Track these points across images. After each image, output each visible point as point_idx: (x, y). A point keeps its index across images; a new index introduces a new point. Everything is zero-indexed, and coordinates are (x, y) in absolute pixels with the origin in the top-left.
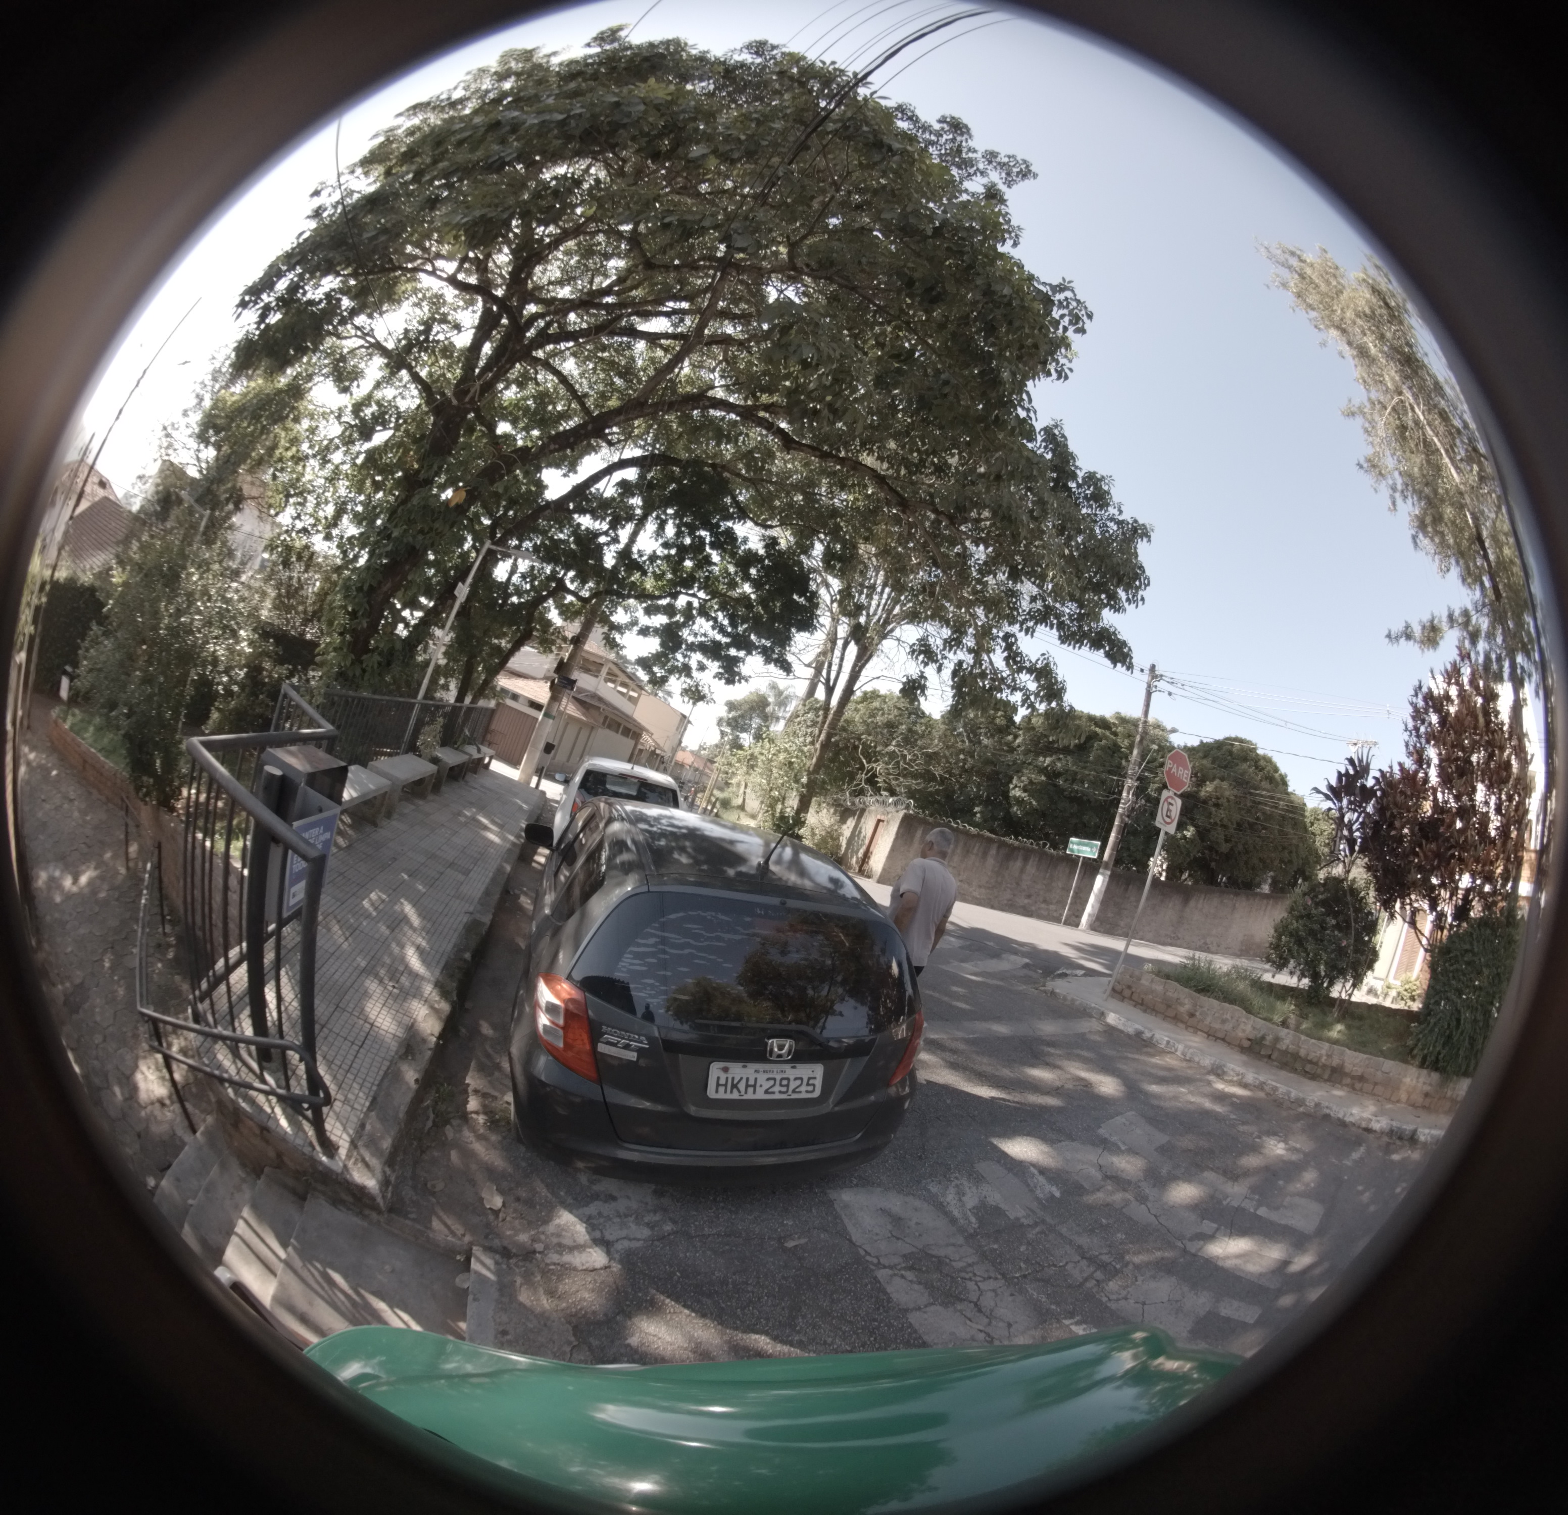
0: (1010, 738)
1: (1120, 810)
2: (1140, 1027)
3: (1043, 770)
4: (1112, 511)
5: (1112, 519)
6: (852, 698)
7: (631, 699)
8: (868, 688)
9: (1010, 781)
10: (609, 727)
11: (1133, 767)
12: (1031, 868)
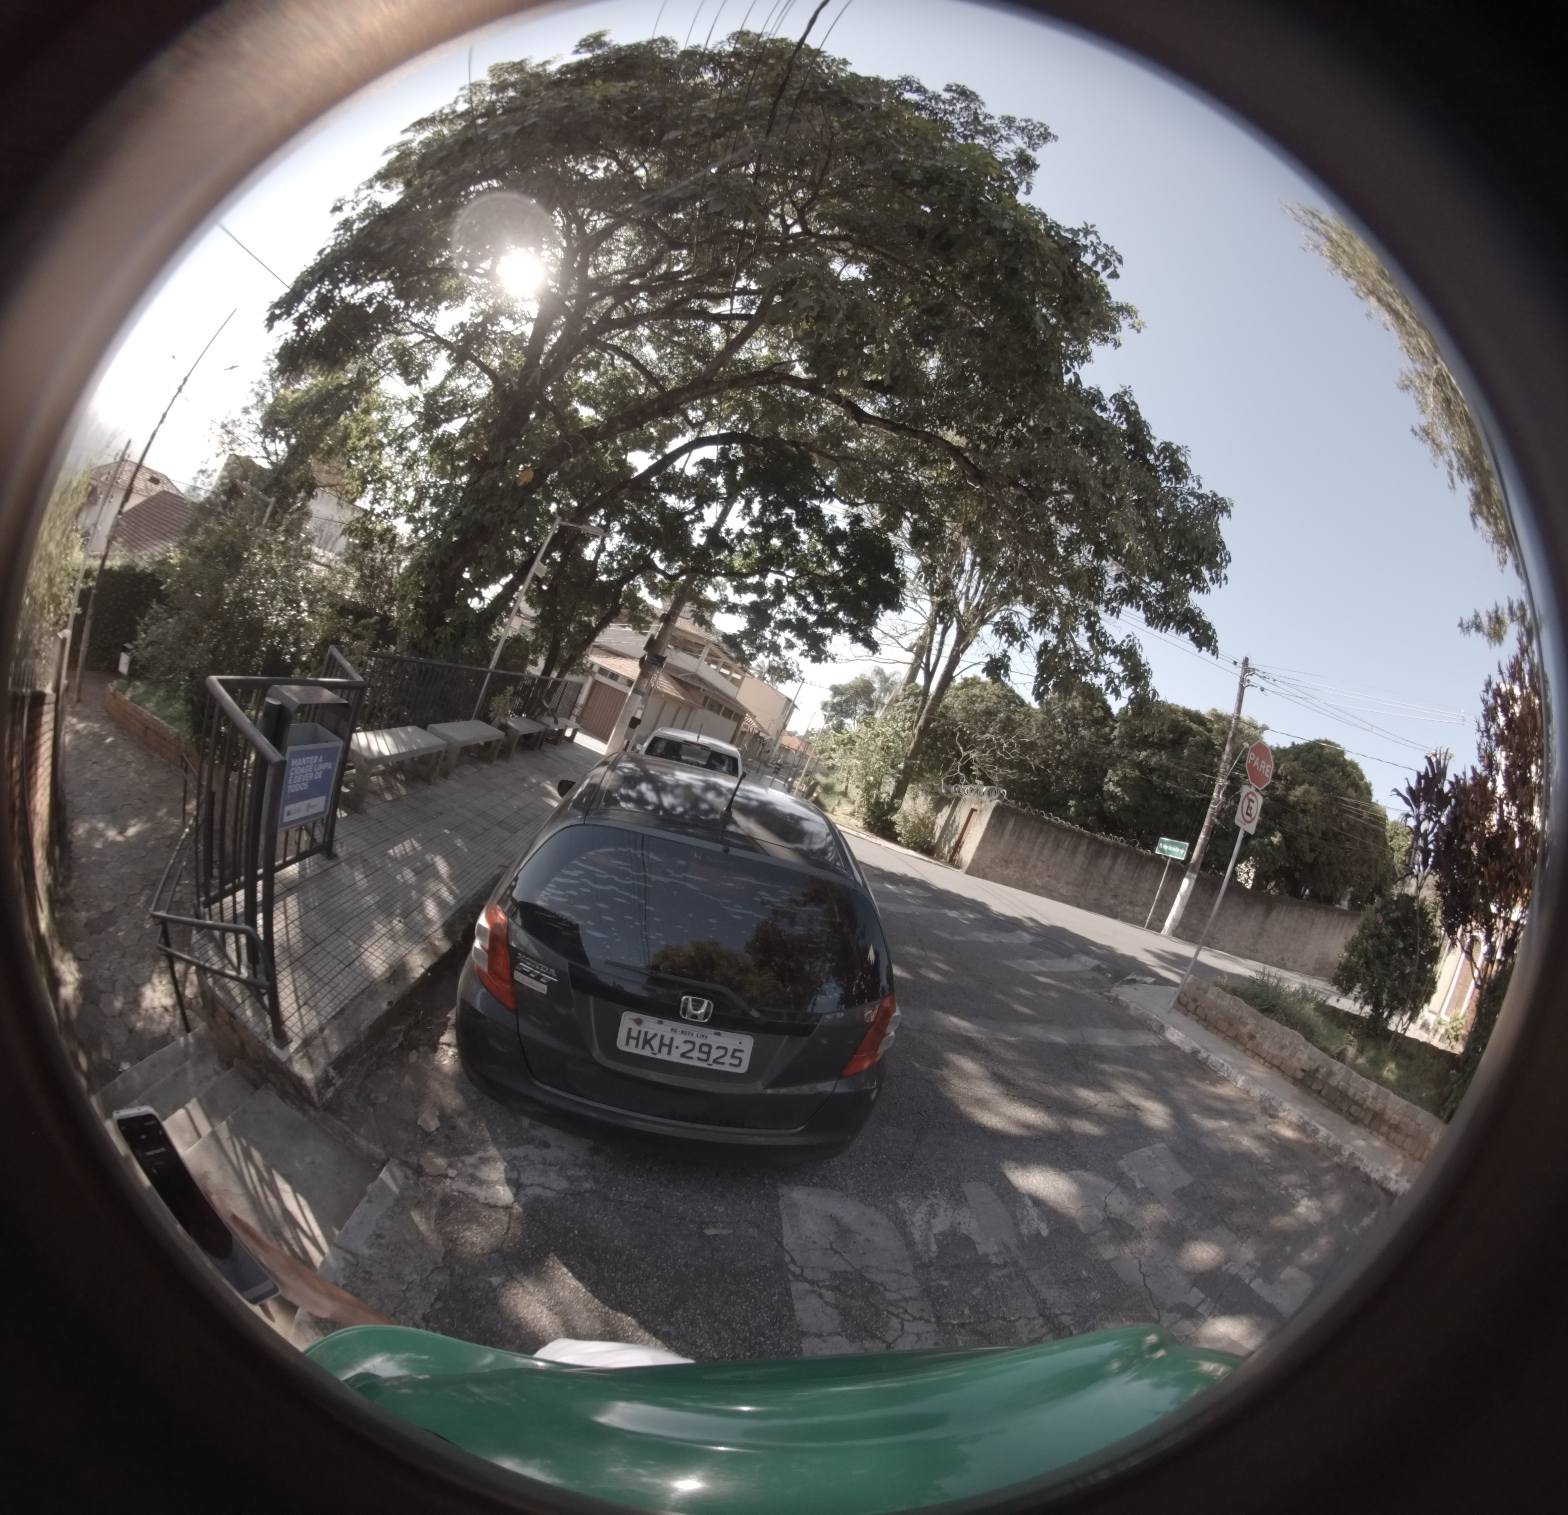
0: (1107, 729)
1: (1210, 811)
2: (1197, 1046)
3: (1138, 765)
4: (1191, 484)
5: (1192, 494)
6: (952, 684)
7: (734, 681)
8: (969, 674)
9: (1105, 775)
10: (711, 708)
11: (1224, 765)
12: (1120, 868)
